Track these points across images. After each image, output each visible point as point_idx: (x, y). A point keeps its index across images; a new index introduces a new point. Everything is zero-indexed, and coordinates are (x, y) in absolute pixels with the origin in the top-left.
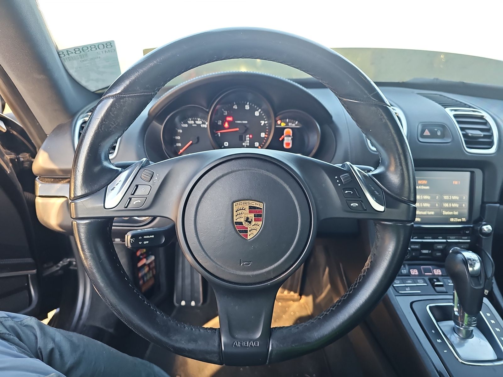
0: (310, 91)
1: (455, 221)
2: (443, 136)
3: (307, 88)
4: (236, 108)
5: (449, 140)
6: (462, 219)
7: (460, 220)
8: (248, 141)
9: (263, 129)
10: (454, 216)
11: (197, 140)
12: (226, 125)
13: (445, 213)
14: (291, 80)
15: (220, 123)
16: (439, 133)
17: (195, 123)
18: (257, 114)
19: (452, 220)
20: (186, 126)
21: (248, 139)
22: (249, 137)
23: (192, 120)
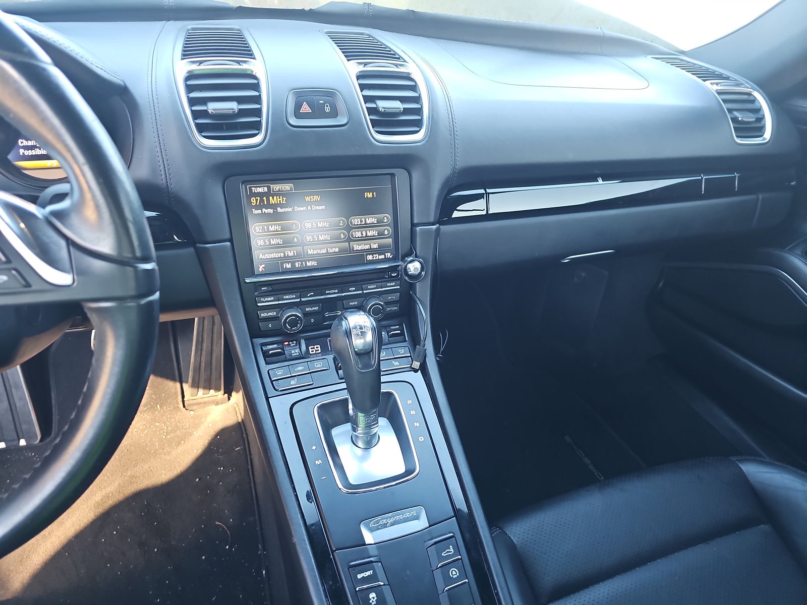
1: (374, 258)
2: (334, 114)
5: (344, 121)
6: (386, 254)
7: (382, 257)
10: (371, 251)
13: (357, 247)
16: (327, 109)
19: (370, 257)
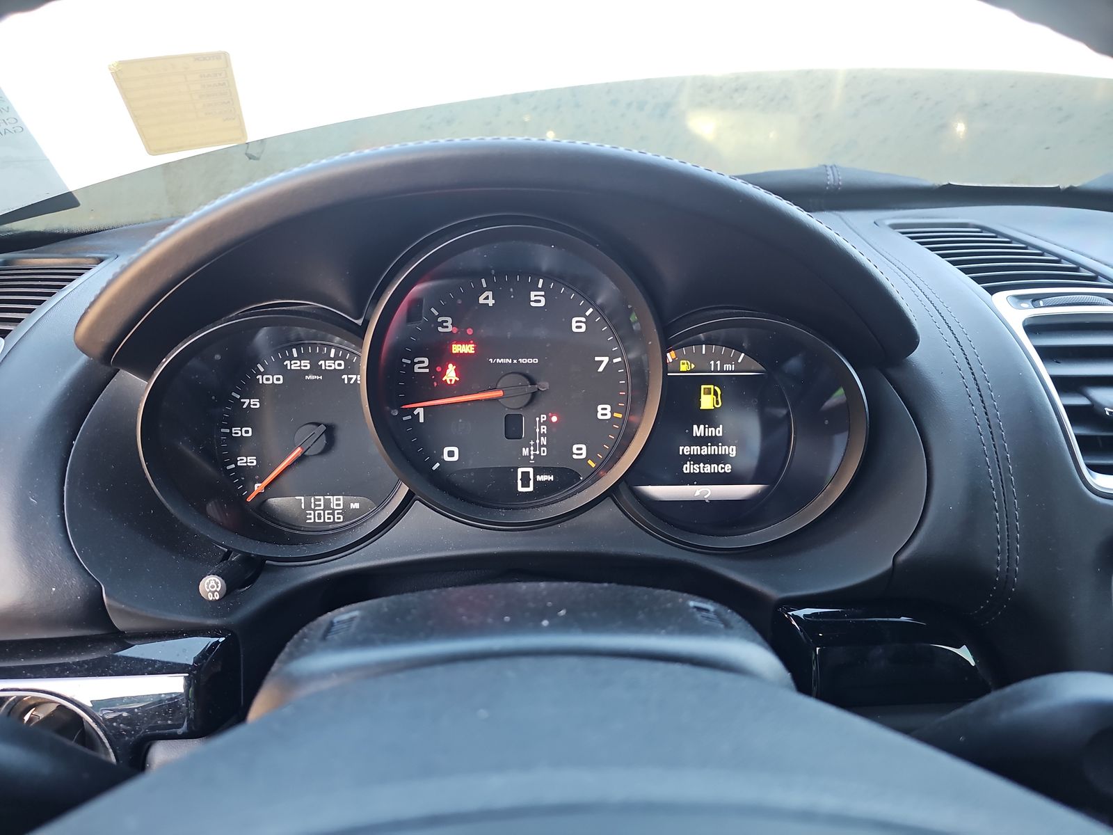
0: (826, 224)
3: (807, 209)
4: (491, 302)
8: (544, 441)
9: (604, 388)
11: (323, 441)
12: (451, 375)
14: (747, 178)
15: (422, 366)
17: (316, 369)
18: (578, 325)
20: (277, 379)
21: (544, 429)
22: (548, 423)
23: (300, 358)
